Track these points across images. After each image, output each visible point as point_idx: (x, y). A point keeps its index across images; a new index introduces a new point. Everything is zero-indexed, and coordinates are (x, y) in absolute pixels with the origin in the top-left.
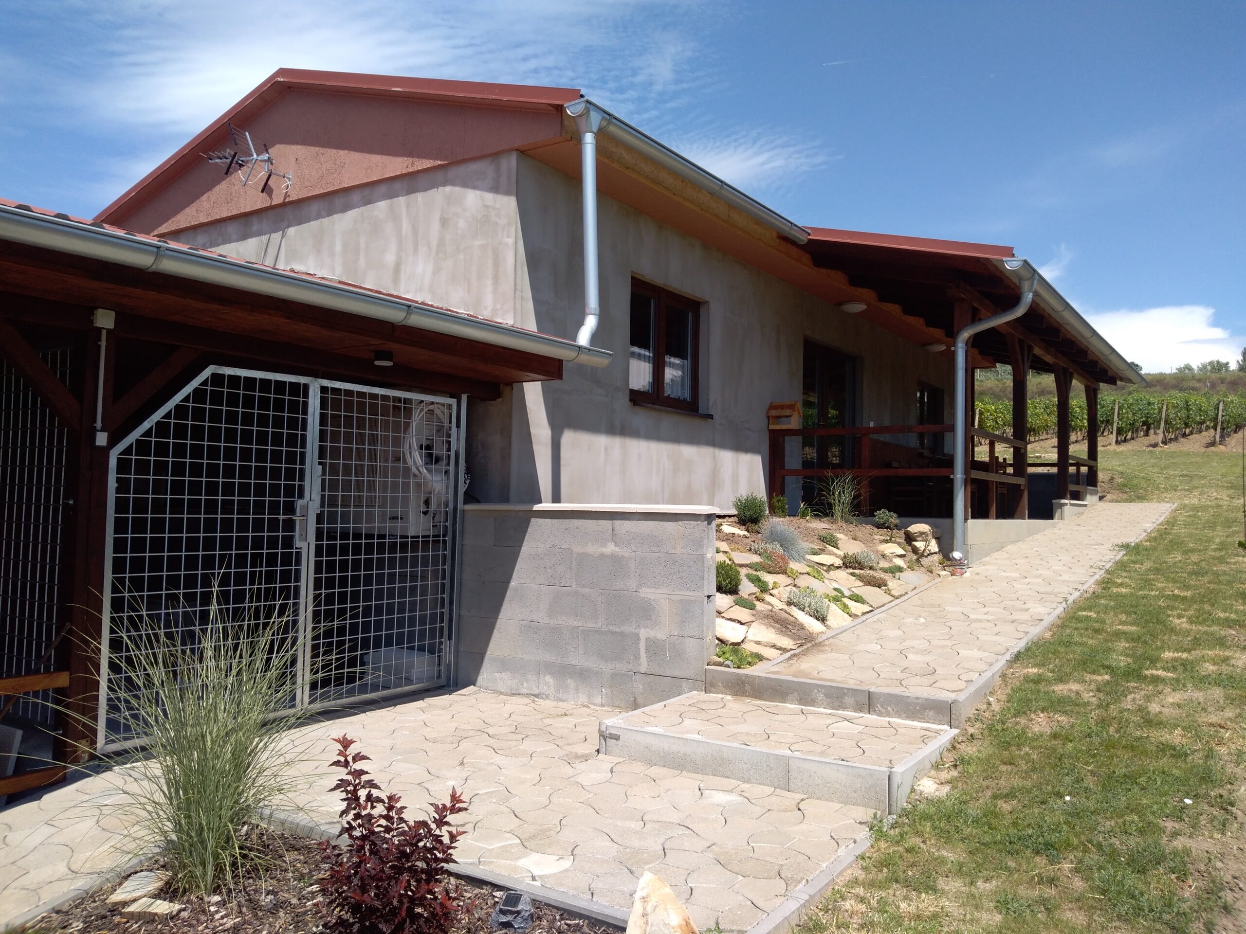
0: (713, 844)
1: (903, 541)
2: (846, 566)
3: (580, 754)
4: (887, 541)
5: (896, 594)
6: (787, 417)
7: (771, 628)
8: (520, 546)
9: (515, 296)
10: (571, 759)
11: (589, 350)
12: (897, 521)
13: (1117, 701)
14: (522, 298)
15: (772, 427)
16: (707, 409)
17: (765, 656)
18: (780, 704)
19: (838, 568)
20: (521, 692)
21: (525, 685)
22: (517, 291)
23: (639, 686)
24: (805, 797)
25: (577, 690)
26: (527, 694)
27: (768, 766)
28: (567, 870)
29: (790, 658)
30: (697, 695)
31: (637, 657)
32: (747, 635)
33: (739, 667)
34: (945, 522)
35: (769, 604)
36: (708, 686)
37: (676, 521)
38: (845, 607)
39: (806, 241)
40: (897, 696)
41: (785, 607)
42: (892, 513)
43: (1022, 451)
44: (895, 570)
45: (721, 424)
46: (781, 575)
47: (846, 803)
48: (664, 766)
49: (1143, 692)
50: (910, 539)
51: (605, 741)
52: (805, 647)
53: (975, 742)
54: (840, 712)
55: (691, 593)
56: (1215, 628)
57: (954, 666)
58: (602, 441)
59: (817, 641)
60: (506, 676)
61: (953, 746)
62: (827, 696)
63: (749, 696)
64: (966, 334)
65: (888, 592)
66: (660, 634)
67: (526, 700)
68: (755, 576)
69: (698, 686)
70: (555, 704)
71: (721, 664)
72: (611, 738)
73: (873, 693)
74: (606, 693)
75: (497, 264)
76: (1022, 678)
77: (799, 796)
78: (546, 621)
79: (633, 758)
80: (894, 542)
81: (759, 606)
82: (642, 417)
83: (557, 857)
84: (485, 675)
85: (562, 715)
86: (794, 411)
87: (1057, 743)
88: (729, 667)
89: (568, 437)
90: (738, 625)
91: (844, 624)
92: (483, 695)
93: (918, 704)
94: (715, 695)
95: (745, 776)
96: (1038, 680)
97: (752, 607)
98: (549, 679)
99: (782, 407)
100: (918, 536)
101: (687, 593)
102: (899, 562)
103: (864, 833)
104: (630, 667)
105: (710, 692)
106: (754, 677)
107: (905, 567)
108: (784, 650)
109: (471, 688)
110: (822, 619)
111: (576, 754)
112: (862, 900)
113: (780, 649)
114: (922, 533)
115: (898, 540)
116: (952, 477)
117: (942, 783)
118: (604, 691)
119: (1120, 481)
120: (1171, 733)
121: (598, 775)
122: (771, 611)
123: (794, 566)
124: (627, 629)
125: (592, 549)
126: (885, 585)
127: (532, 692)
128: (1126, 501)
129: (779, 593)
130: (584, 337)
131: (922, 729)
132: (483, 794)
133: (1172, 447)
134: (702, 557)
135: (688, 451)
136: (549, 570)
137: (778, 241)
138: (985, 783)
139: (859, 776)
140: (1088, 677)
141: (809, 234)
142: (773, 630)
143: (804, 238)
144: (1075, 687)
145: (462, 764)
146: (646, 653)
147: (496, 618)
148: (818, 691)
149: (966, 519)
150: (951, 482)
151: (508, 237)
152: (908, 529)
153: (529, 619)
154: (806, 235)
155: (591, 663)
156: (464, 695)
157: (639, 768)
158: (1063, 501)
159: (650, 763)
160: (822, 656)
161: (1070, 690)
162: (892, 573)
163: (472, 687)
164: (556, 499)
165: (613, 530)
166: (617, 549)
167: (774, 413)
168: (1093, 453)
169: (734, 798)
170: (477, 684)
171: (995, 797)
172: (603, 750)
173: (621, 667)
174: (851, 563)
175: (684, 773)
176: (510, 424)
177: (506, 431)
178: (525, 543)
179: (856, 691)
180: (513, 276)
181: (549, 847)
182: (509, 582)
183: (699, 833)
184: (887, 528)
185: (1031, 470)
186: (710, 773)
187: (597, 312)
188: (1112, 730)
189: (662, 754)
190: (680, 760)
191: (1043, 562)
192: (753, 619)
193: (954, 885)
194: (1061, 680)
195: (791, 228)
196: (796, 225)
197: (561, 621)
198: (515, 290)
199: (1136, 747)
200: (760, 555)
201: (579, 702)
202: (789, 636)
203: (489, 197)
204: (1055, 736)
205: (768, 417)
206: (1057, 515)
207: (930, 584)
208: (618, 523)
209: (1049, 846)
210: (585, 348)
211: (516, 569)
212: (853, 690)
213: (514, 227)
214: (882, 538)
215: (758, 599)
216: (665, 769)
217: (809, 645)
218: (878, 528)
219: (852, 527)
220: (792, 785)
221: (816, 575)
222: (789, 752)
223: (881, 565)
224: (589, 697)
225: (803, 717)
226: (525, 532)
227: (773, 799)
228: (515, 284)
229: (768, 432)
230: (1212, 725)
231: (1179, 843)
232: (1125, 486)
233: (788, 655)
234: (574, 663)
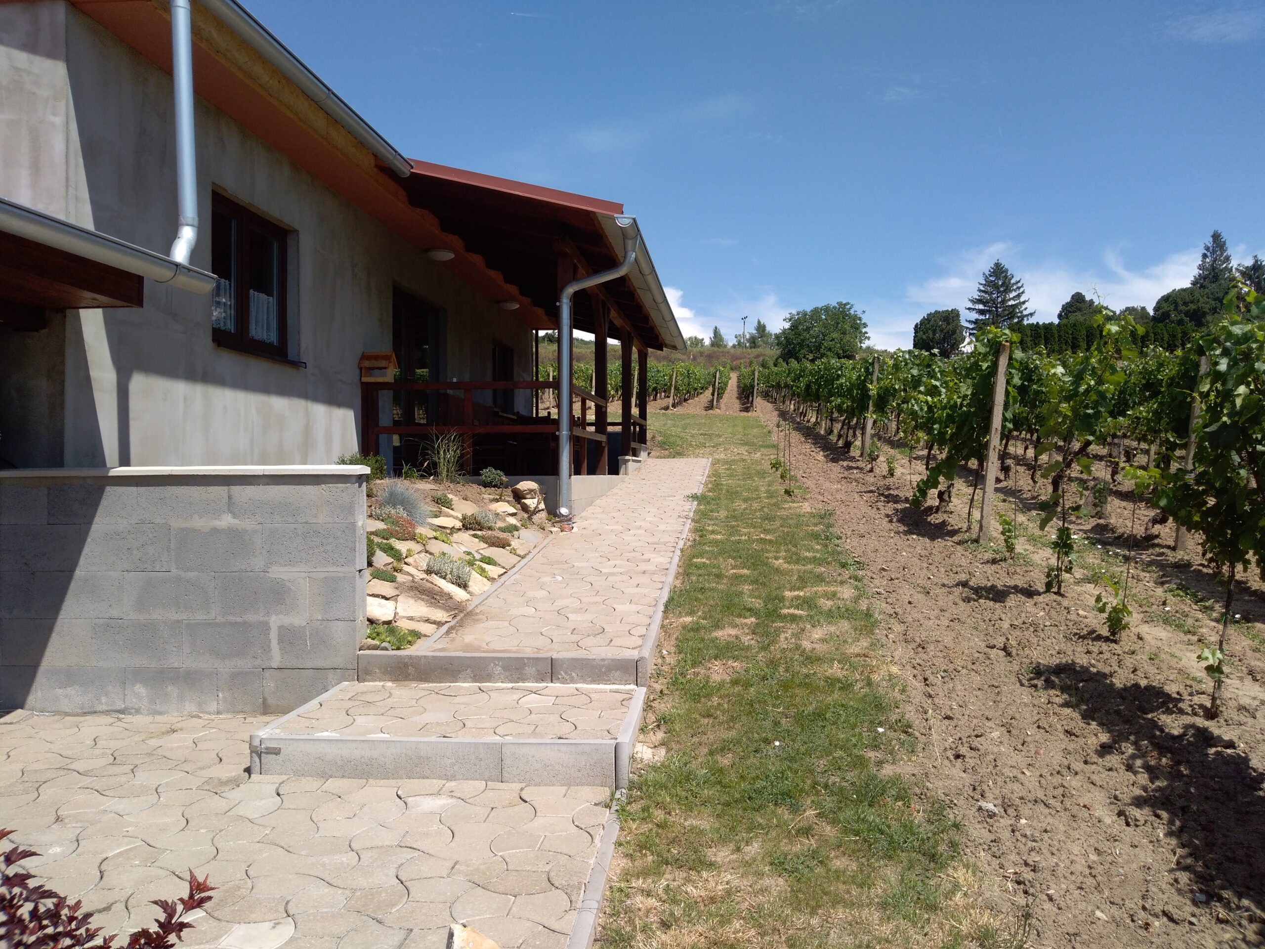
0: (456, 863)
1: (511, 499)
2: (466, 527)
3: (224, 778)
4: (497, 501)
5: (522, 554)
6: (380, 368)
7: (420, 601)
8: (90, 523)
9: (67, 194)
10: (217, 787)
11: (189, 270)
12: (504, 478)
13: (774, 642)
14: (77, 198)
15: (365, 380)
16: (299, 355)
17: (423, 633)
18: (452, 684)
19: (460, 530)
20: (98, 710)
21: (104, 699)
22: (70, 189)
23: (270, 684)
24: (523, 785)
25: (181, 698)
26: (107, 711)
27: (477, 758)
28: (292, 940)
29: (448, 632)
30: (349, 687)
31: (267, 649)
32: (398, 610)
33: (398, 649)
34: (550, 479)
35: (408, 574)
36: (361, 673)
37: (318, 484)
38: (482, 572)
39: (408, 174)
40: (582, 660)
41: (424, 576)
42: (499, 472)
43: (604, 410)
44: (512, 529)
45: (313, 375)
46: (409, 542)
47: (569, 785)
48: (343, 777)
49: (790, 631)
50: (518, 497)
51: (260, 757)
52: (459, 618)
53: (666, 698)
54: (520, 684)
55: (339, 569)
56: (809, 567)
57: (618, 622)
58: (180, 388)
59: (468, 610)
60: (71, 691)
61: (648, 706)
62: (504, 668)
63: (413, 680)
64: (570, 290)
65: (513, 552)
66: (297, 620)
67: (108, 720)
68: (386, 544)
69: (349, 675)
70: (149, 719)
71: (376, 648)
72: (267, 753)
73: (556, 660)
74: (224, 698)
75: (36, 148)
76: (680, 628)
77: (517, 786)
78: (133, 616)
79: (300, 773)
80: (504, 501)
81: (400, 578)
82: (228, 361)
83: (271, 924)
84: (39, 694)
85: (168, 732)
86: (390, 362)
87: (738, 689)
88: (386, 649)
89: (138, 382)
90: (383, 601)
91: (486, 589)
92: (38, 719)
93: (603, 666)
94: (371, 683)
95: (449, 774)
96: (696, 628)
97: (392, 580)
98: (140, 689)
99: (376, 358)
100: (527, 494)
101: (334, 569)
102: (512, 521)
103: (607, 816)
104: (258, 662)
105: (364, 681)
106: (419, 658)
107: (519, 525)
108: (439, 624)
109: (18, 713)
110: (464, 586)
111: (219, 779)
112: (649, 894)
113: (434, 622)
114: (531, 491)
115: (507, 499)
116: (557, 433)
117: (655, 747)
118: (220, 695)
119: (660, 439)
120: (832, 668)
121: (263, 801)
122: (413, 581)
123: (421, 530)
124: (251, 618)
125: (198, 523)
126: (509, 545)
127: (114, 708)
128: (669, 457)
129: (415, 561)
130: (181, 252)
131: (611, 691)
132: (114, 856)
133: (679, 410)
134: (354, 524)
135: (279, 404)
136: (135, 552)
137: (375, 169)
138: (696, 740)
139: (584, 753)
140: (738, 621)
141: (412, 168)
142: (423, 603)
143: (406, 171)
144: (733, 632)
145: (58, 819)
146: (279, 644)
147: (55, 619)
148: (495, 664)
149: (570, 475)
150: (556, 439)
151: (54, 114)
152: (518, 486)
153: (107, 615)
154: (409, 168)
155: (204, 663)
156: (11, 723)
157: (311, 784)
158: (627, 457)
159: (325, 776)
160: (480, 626)
161: (730, 635)
162: (510, 532)
163: (19, 711)
164: (125, 460)
165: (230, 497)
166: (236, 521)
167: (367, 364)
168: (643, 414)
169: (443, 801)
170: (27, 706)
171: (711, 753)
172: (256, 768)
173: (245, 664)
174: (470, 524)
175: (371, 781)
176: (63, 363)
177: (57, 375)
178: (97, 519)
179: (537, 659)
180: (64, 167)
181: (251, 912)
182: (72, 571)
183: (430, 852)
184: (494, 486)
185: (610, 429)
186: (404, 776)
187: (196, 223)
188: (781, 669)
189: (340, 763)
190: (365, 766)
191: (634, 515)
192: (397, 592)
193: (722, 855)
194: (717, 626)
195: (395, 157)
196: (399, 155)
197: (156, 615)
198: (67, 186)
199: (807, 684)
200: (383, 520)
201: (186, 713)
202: (440, 607)
203: (22, 58)
204: (735, 682)
205: (361, 369)
206: (622, 471)
207: (546, 541)
208: (236, 489)
209: (786, 794)
210: (184, 267)
211: (84, 553)
212: (533, 659)
213: (64, 102)
214: (492, 497)
215: (396, 570)
216: (345, 780)
217: (462, 615)
218: (485, 487)
219: (459, 487)
220: (505, 774)
221: (445, 539)
222: (498, 737)
223: (498, 526)
224: (200, 704)
225: (484, 696)
226: (96, 506)
227: (490, 794)
228: (67, 179)
229: (359, 385)
230: (858, 655)
231: (888, 771)
232: (664, 443)
233: (445, 628)
234: (176, 665)
